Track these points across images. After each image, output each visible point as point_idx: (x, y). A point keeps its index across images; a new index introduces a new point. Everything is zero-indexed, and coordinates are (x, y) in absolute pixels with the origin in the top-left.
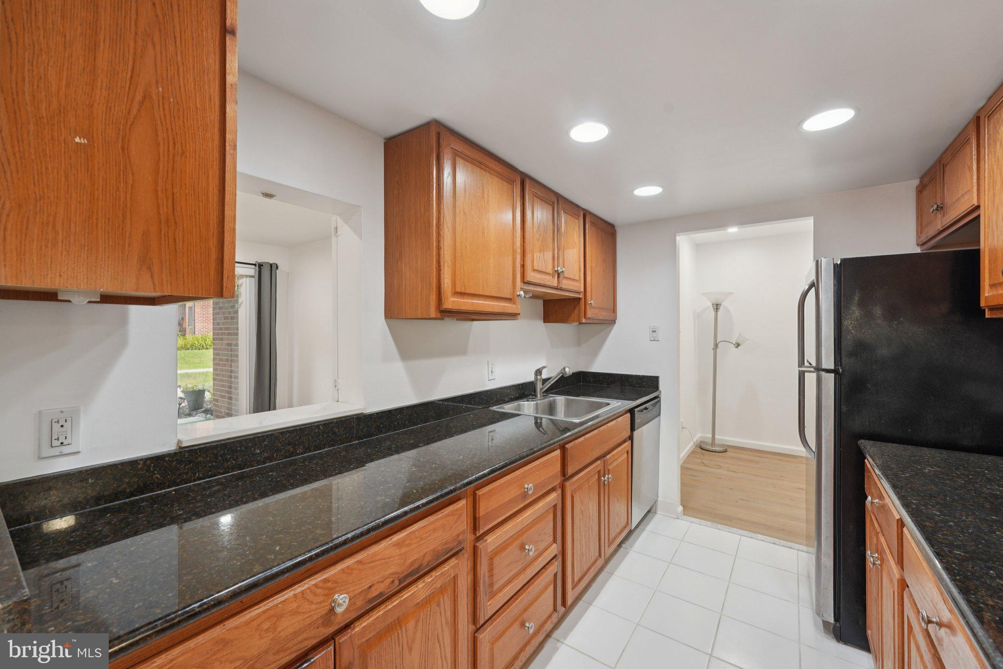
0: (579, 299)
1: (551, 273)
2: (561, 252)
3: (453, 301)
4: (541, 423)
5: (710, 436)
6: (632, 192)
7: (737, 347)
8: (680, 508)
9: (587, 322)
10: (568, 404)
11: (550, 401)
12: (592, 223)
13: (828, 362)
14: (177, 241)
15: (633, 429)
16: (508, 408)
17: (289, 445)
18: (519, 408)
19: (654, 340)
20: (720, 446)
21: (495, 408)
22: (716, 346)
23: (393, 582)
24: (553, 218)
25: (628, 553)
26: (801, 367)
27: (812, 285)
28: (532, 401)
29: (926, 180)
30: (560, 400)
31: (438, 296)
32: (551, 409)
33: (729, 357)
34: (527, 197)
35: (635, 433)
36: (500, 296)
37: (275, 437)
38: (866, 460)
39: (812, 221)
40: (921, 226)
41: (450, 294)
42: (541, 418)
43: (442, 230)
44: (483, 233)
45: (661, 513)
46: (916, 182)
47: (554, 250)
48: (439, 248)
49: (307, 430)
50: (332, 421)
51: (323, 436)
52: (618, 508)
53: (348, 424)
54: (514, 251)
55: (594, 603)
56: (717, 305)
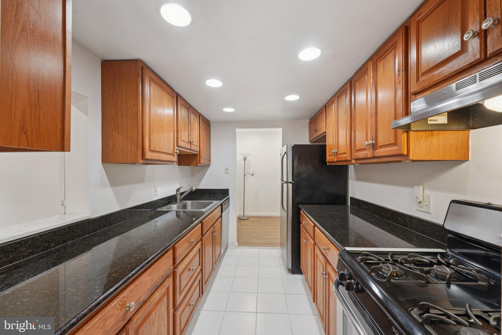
0: (197, 155)
1: (188, 142)
2: (191, 132)
3: (150, 155)
4: (179, 215)
5: (243, 213)
6: (222, 109)
7: (252, 176)
8: (237, 244)
9: (200, 165)
10: (192, 204)
11: (184, 203)
12: (202, 120)
13: (290, 180)
14: (40, 117)
15: (222, 212)
16: (165, 209)
17: (45, 242)
18: (170, 208)
19: (227, 173)
20: (246, 217)
21: (159, 209)
22: (245, 175)
23: (148, 293)
24: (188, 116)
25: (220, 266)
26: (282, 182)
27: (285, 153)
28: (176, 204)
29: (312, 121)
30: (189, 202)
31: (142, 152)
32: (185, 207)
33: (250, 180)
34: (179, 105)
35: (223, 214)
36: (168, 152)
37: (36, 239)
38: (301, 211)
39: (282, 129)
40: (310, 135)
41: (148, 151)
42: (180, 211)
43: (145, 118)
44: (162, 121)
45: (230, 247)
46: (308, 121)
47: (189, 131)
48: (143, 127)
49: (57, 232)
50: (73, 225)
51: (67, 234)
52: (218, 248)
53: (83, 225)
54: (174, 131)
55: (211, 290)
56: (245, 158)
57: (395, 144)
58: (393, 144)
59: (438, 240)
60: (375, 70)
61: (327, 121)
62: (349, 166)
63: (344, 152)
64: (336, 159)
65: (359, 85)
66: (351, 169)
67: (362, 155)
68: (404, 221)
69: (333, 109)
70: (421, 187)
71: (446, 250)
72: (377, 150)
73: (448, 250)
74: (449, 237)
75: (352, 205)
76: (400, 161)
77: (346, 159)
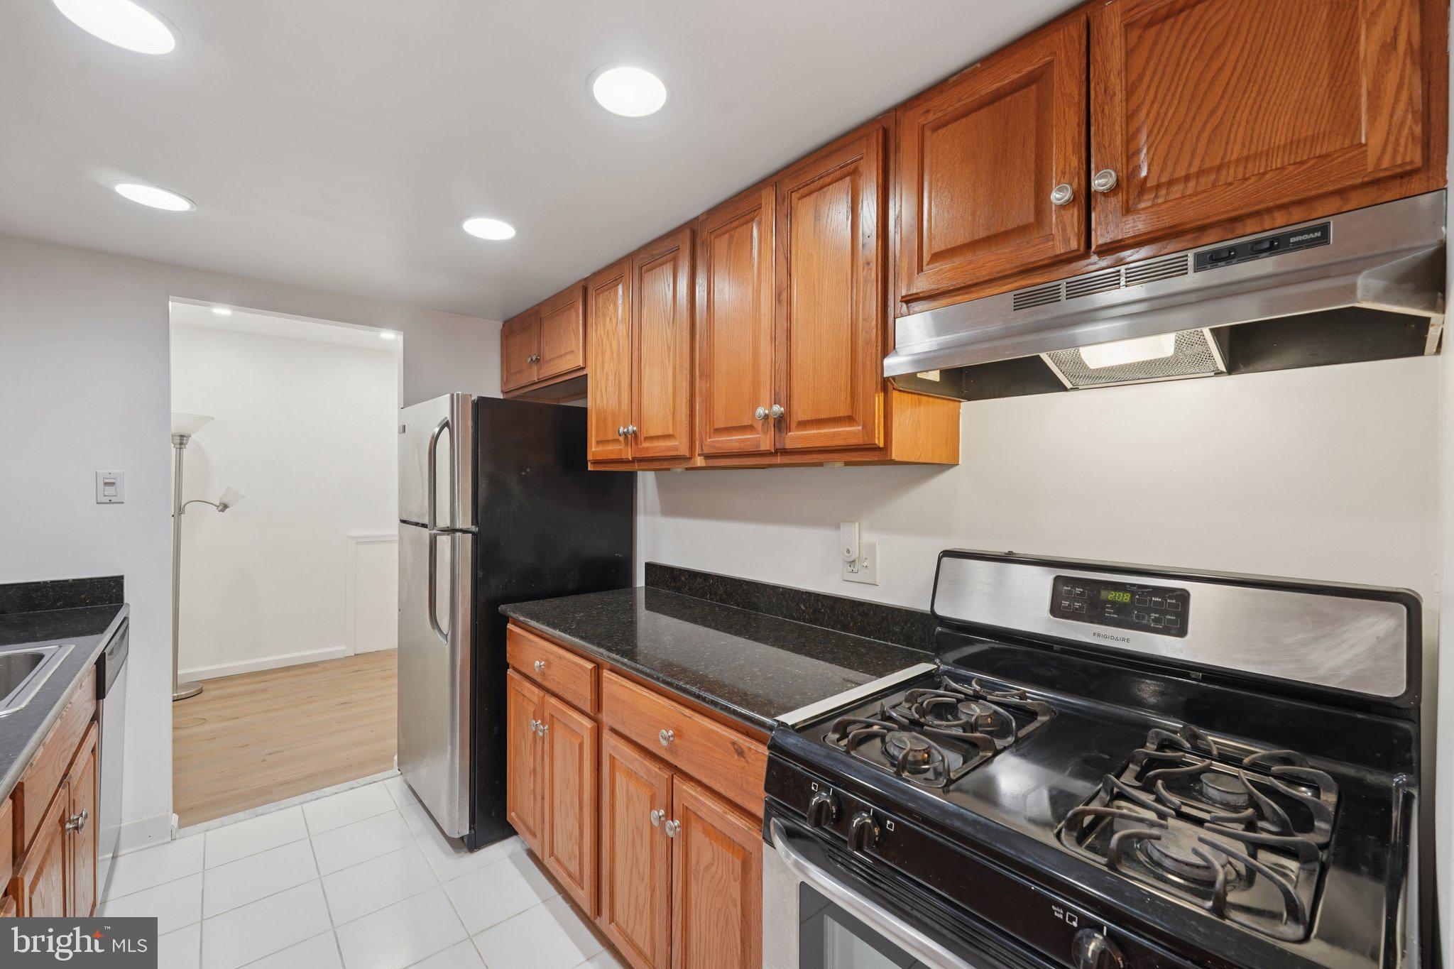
7: (222, 510)
8: (175, 817)
13: (464, 521)
15: (100, 697)
19: (111, 502)
20: (188, 686)
22: (180, 510)
26: (433, 530)
27: (445, 425)
29: (515, 326)
33: (208, 529)
35: (106, 700)
38: (511, 627)
39: (402, 336)
40: (508, 374)
46: (499, 325)
56: (182, 436)
57: (850, 420)
58: (844, 417)
59: (898, 643)
60: (787, 215)
61: (592, 334)
62: (640, 473)
63: (666, 433)
64: (630, 452)
65: (729, 247)
66: (646, 483)
67: (737, 445)
68: (816, 611)
69: (620, 302)
70: (857, 525)
71: (935, 664)
72: (790, 431)
73: (937, 661)
74: (941, 633)
75: (652, 585)
76: (820, 464)
77: (674, 453)
